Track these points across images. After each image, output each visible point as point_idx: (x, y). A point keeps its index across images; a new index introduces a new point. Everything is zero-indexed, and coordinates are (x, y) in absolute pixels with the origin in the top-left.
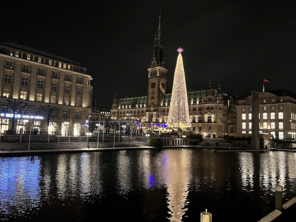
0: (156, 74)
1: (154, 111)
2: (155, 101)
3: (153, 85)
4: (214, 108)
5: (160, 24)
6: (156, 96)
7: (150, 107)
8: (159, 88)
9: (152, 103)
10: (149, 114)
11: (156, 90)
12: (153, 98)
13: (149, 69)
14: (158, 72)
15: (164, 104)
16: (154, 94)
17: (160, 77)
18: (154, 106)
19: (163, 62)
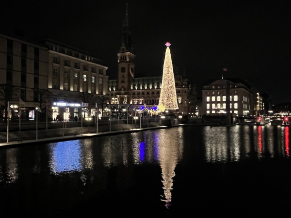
0: (126, 59)
1: (125, 94)
2: (126, 85)
3: (123, 70)
4: (181, 91)
5: (127, 12)
6: (126, 80)
7: (121, 90)
8: (129, 72)
9: (123, 87)
10: (120, 97)
11: (126, 74)
12: (123, 82)
13: (118, 54)
14: (127, 58)
15: (134, 88)
16: (124, 77)
17: (129, 62)
18: (125, 89)
19: (132, 48)
